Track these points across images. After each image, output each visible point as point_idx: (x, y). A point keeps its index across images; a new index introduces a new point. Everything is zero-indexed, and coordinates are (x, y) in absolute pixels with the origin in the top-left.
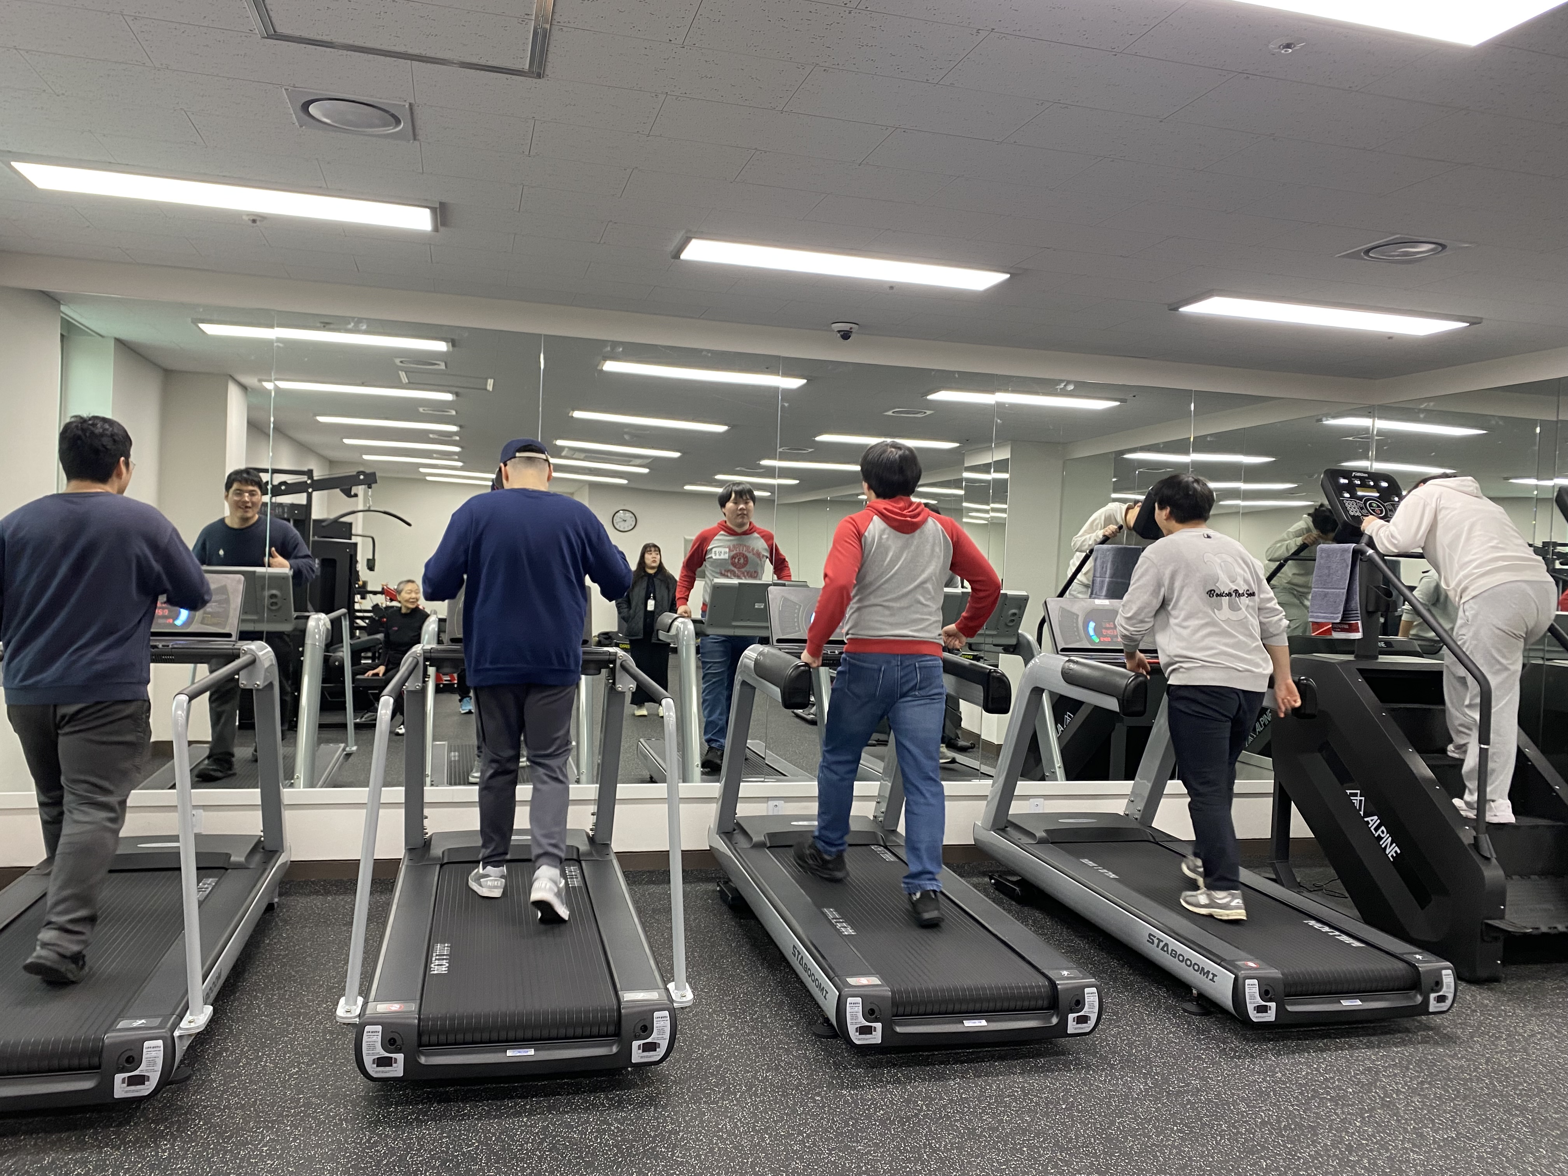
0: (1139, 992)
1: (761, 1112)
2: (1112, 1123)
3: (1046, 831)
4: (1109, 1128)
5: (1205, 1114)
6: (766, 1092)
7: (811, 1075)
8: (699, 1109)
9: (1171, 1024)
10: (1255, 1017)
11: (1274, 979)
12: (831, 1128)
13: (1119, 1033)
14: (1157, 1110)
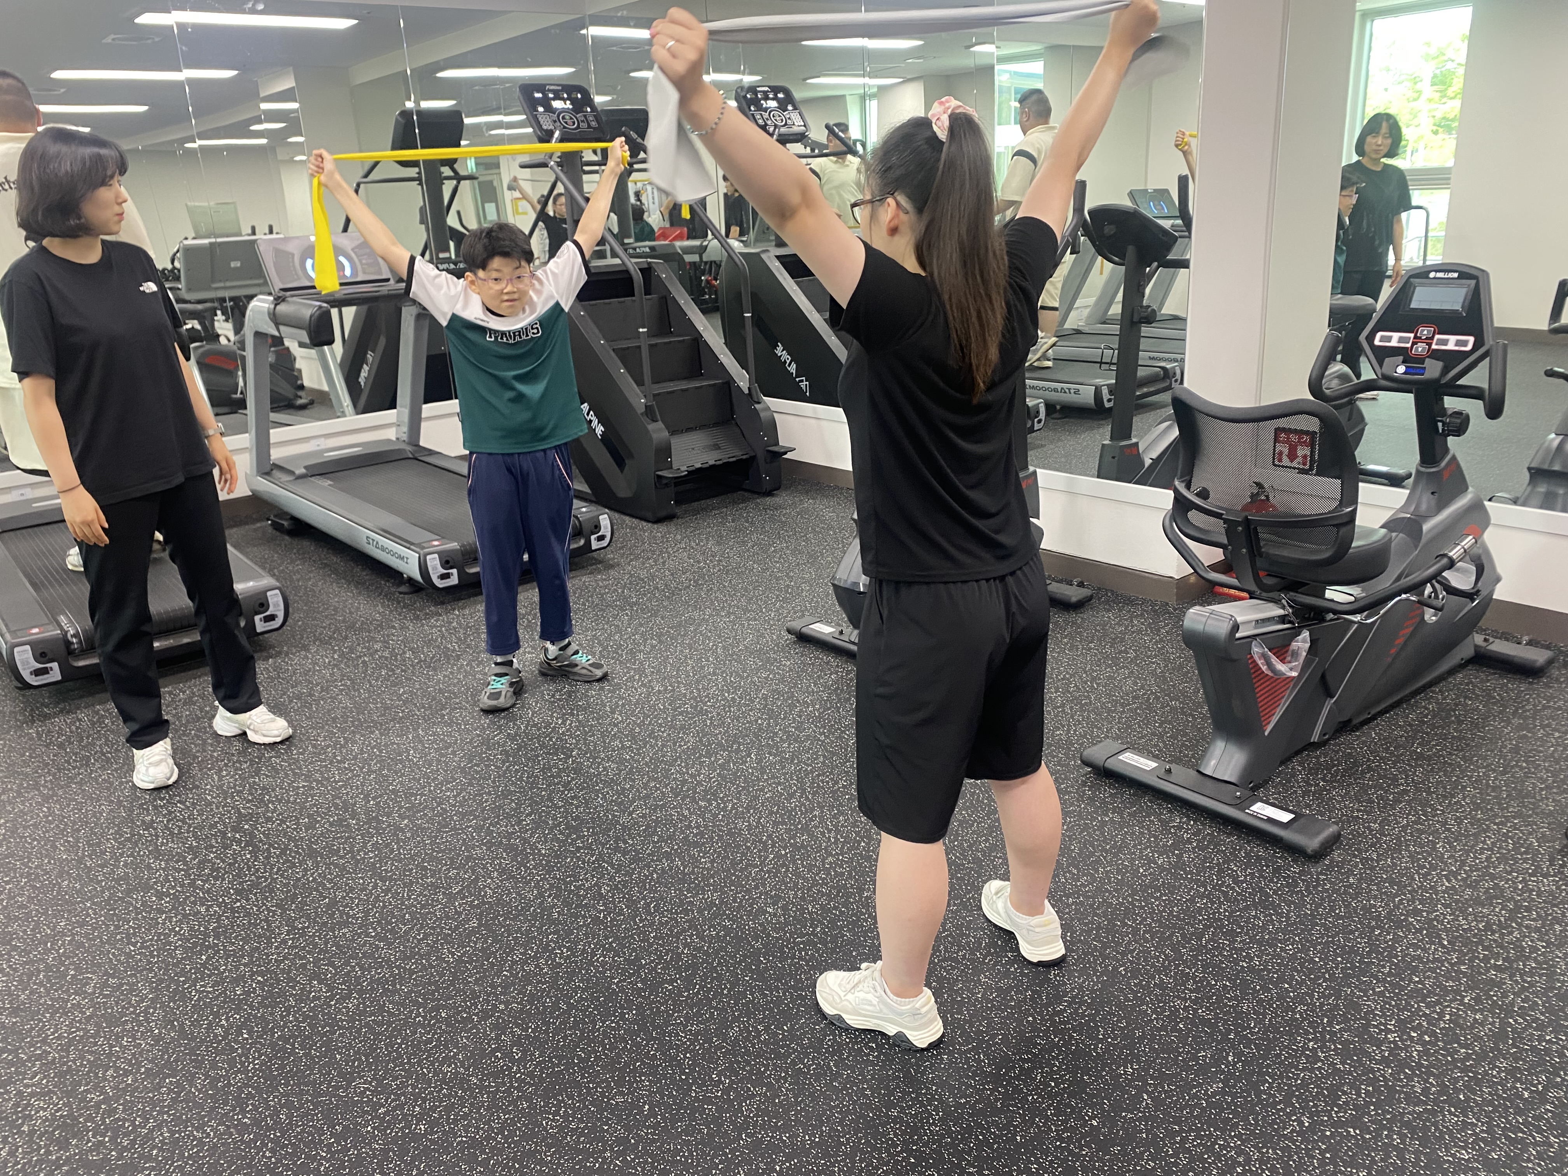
3: (305, 467)
5: (372, 667)
10: (440, 584)
11: (453, 551)
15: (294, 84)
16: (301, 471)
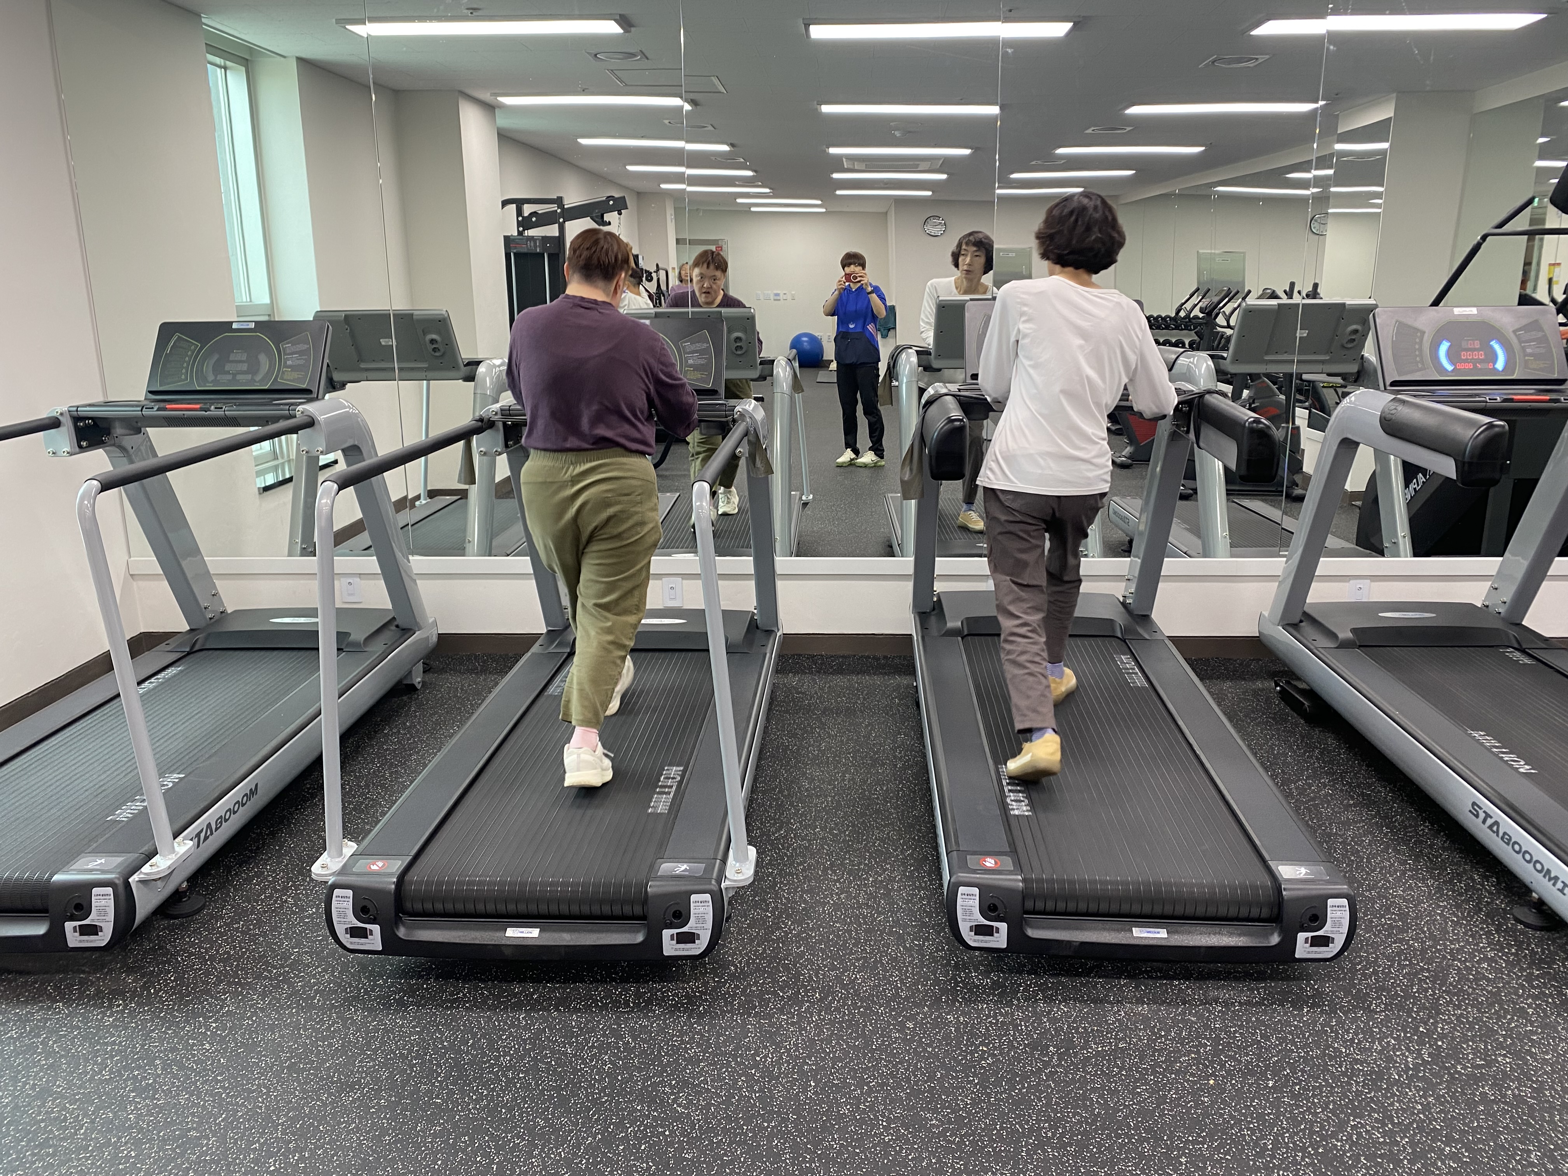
0: (1451, 881)
1: (822, 1041)
2: (1342, 1126)
3: (1354, 631)
4: (1334, 1135)
5: (1506, 1127)
6: (845, 1004)
7: (916, 984)
8: (744, 1024)
9: (1489, 944)
12: (908, 1080)
13: (1399, 954)
14: (1427, 1108)
15: (1392, 115)
16: (1345, 634)
